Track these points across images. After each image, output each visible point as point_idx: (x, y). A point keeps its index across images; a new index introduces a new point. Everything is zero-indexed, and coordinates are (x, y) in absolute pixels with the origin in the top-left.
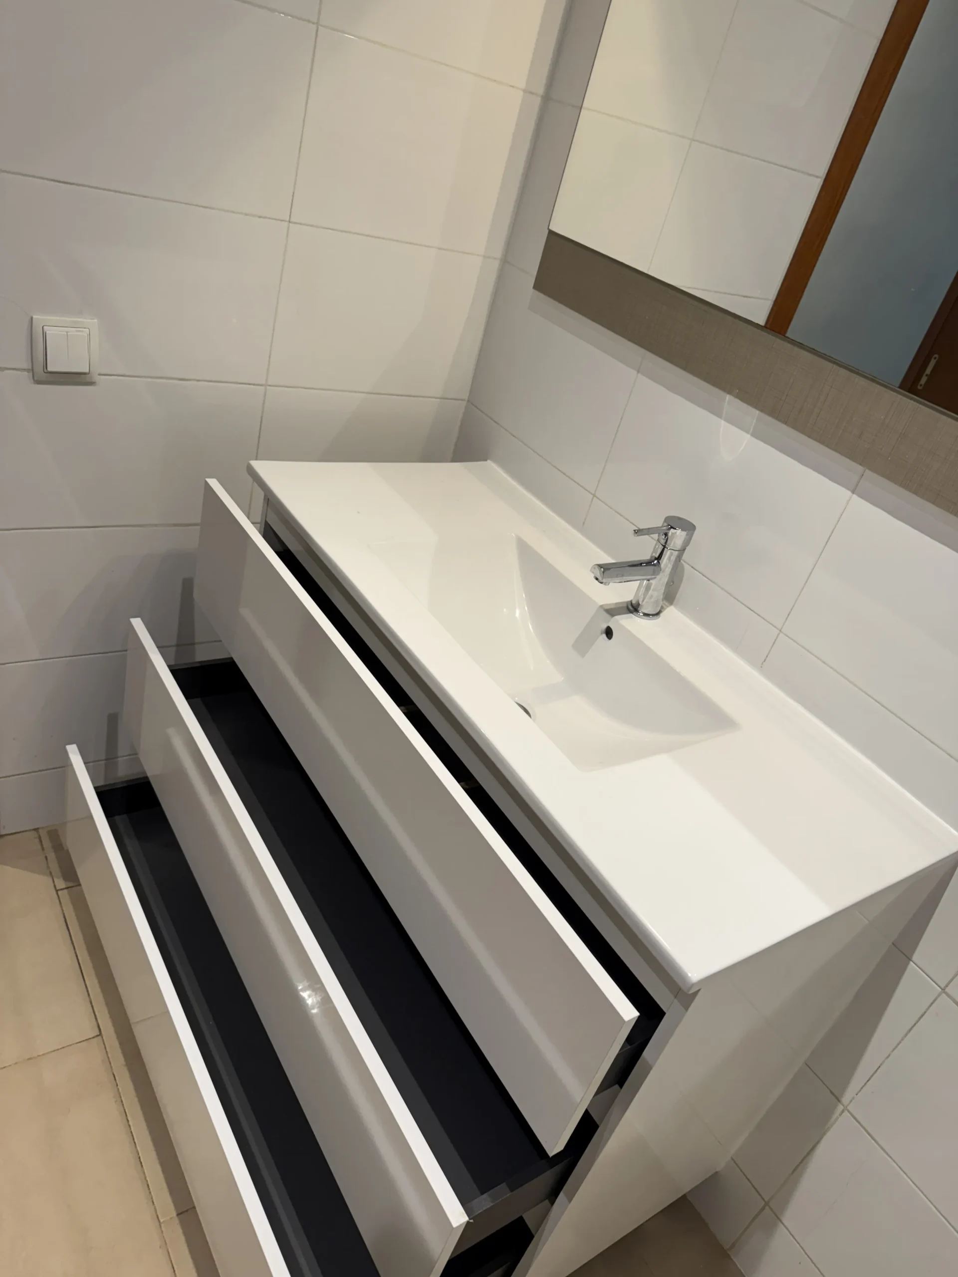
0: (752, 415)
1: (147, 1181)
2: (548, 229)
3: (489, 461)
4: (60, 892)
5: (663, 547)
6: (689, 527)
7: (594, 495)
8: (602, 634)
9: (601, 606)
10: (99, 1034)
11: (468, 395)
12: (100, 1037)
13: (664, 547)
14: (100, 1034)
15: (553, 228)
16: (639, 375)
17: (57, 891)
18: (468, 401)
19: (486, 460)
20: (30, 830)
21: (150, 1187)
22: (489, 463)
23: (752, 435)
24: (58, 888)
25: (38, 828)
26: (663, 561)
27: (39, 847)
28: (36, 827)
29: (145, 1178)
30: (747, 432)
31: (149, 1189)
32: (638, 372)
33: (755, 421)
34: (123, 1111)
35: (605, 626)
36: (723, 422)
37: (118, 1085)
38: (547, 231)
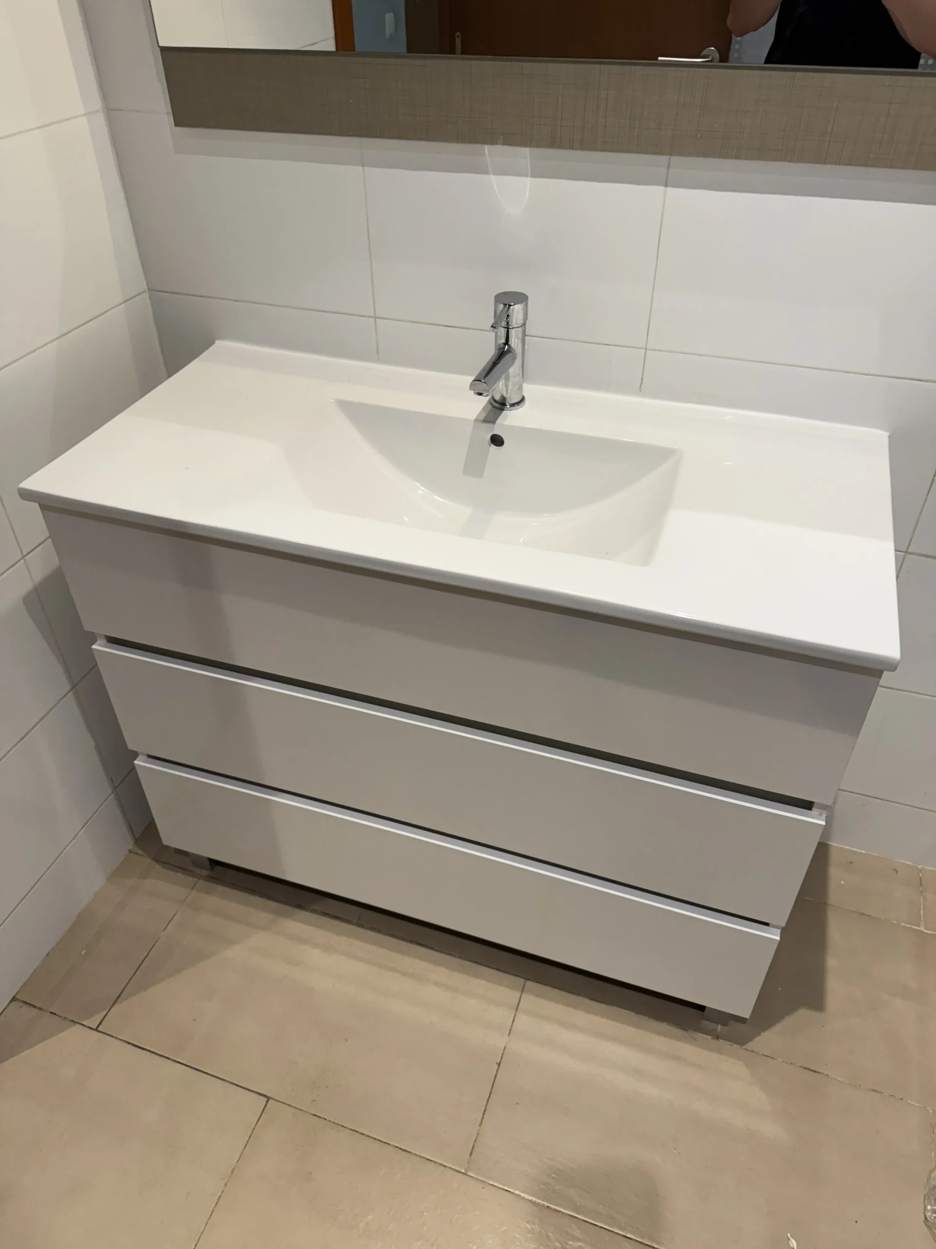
0: (524, 154)
1: (424, 1157)
2: (159, 46)
3: (217, 342)
4: (99, 1029)
5: (506, 329)
6: (521, 298)
7: (375, 318)
8: (490, 445)
9: (476, 420)
10: (266, 1099)
11: (145, 283)
12: (270, 1100)
13: (508, 328)
14: (268, 1098)
15: (166, 41)
16: (366, 168)
17: (96, 1030)
18: (149, 289)
19: (213, 343)
20: (8, 1004)
21: (431, 1159)
22: (218, 343)
23: (532, 176)
24: (95, 1027)
25: (14, 997)
26: (511, 343)
27: (34, 1010)
28: (12, 997)
29: (421, 1157)
30: (527, 176)
31: (432, 1161)
32: (363, 166)
33: (529, 160)
34: (350, 1131)
35: (489, 437)
36: (492, 177)
37: (325, 1117)
38: (159, 50)
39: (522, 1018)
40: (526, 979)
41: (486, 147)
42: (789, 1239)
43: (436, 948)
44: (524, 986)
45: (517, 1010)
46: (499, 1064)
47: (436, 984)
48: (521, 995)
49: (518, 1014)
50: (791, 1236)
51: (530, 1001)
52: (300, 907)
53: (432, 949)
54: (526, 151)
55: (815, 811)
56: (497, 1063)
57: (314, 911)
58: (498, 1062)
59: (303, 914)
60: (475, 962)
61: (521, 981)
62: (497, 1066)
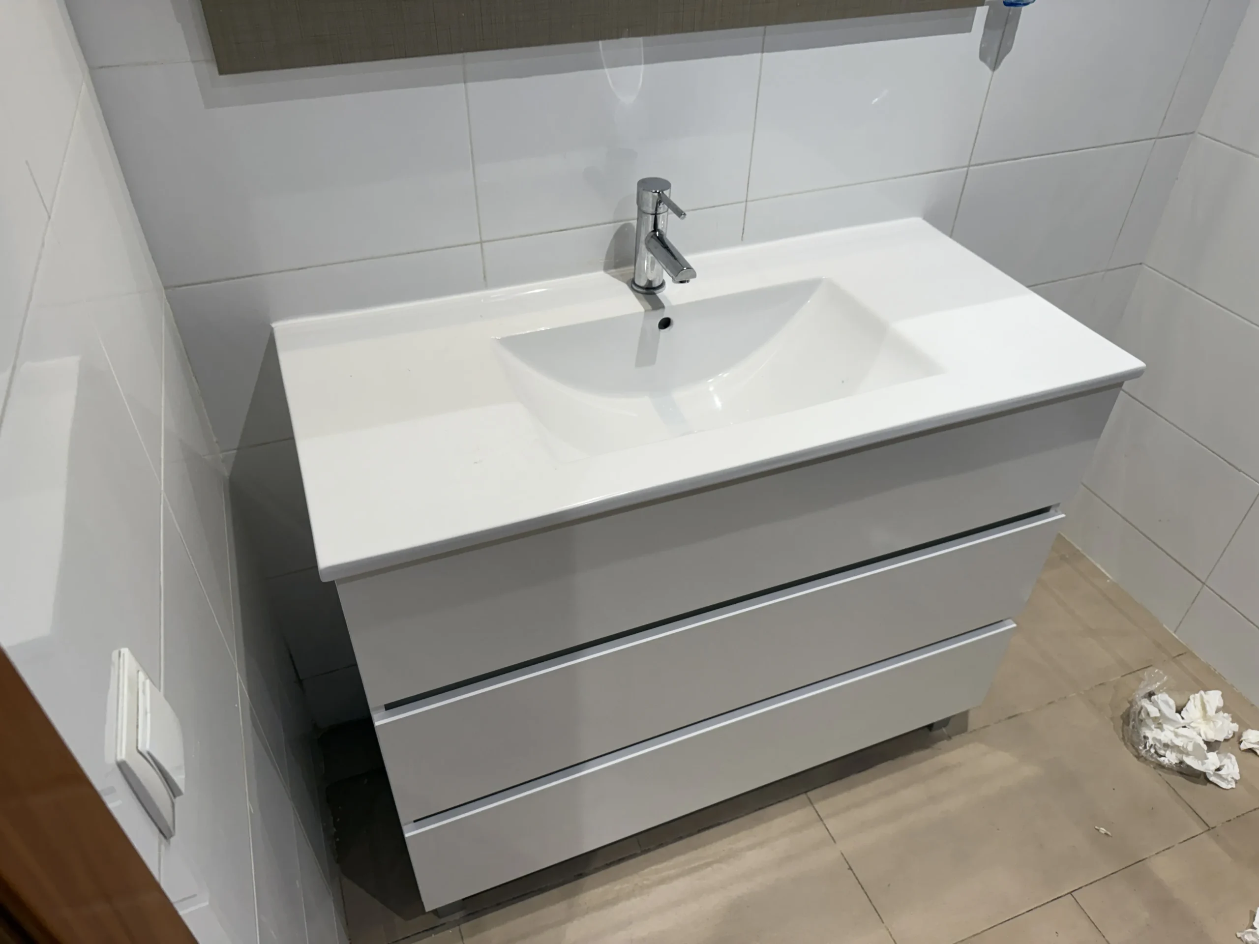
5: (654, 216)
7: (482, 242)
8: (660, 330)
9: (646, 311)
30: (640, 64)
32: (465, 82)
33: (642, 48)
35: (658, 324)
36: (606, 70)
39: (831, 823)
40: (806, 792)
41: (600, 43)
42: (1098, 830)
43: (722, 822)
44: (809, 798)
45: (821, 820)
46: (850, 868)
47: (750, 848)
48: (814, 807)
49: (825, 822)
50: (1098, 826)
51: (823, 807)
52: (581, 876)
53: (719, 824)
54: (640, 40)
55: (1052, 511)
56: (848, 869)
57: (597, 870)
58: (848, 867)
59: (588, 880)
60: (760, 809)
61: (803, 797)
62: (850, 871)
